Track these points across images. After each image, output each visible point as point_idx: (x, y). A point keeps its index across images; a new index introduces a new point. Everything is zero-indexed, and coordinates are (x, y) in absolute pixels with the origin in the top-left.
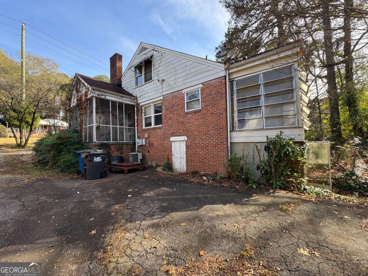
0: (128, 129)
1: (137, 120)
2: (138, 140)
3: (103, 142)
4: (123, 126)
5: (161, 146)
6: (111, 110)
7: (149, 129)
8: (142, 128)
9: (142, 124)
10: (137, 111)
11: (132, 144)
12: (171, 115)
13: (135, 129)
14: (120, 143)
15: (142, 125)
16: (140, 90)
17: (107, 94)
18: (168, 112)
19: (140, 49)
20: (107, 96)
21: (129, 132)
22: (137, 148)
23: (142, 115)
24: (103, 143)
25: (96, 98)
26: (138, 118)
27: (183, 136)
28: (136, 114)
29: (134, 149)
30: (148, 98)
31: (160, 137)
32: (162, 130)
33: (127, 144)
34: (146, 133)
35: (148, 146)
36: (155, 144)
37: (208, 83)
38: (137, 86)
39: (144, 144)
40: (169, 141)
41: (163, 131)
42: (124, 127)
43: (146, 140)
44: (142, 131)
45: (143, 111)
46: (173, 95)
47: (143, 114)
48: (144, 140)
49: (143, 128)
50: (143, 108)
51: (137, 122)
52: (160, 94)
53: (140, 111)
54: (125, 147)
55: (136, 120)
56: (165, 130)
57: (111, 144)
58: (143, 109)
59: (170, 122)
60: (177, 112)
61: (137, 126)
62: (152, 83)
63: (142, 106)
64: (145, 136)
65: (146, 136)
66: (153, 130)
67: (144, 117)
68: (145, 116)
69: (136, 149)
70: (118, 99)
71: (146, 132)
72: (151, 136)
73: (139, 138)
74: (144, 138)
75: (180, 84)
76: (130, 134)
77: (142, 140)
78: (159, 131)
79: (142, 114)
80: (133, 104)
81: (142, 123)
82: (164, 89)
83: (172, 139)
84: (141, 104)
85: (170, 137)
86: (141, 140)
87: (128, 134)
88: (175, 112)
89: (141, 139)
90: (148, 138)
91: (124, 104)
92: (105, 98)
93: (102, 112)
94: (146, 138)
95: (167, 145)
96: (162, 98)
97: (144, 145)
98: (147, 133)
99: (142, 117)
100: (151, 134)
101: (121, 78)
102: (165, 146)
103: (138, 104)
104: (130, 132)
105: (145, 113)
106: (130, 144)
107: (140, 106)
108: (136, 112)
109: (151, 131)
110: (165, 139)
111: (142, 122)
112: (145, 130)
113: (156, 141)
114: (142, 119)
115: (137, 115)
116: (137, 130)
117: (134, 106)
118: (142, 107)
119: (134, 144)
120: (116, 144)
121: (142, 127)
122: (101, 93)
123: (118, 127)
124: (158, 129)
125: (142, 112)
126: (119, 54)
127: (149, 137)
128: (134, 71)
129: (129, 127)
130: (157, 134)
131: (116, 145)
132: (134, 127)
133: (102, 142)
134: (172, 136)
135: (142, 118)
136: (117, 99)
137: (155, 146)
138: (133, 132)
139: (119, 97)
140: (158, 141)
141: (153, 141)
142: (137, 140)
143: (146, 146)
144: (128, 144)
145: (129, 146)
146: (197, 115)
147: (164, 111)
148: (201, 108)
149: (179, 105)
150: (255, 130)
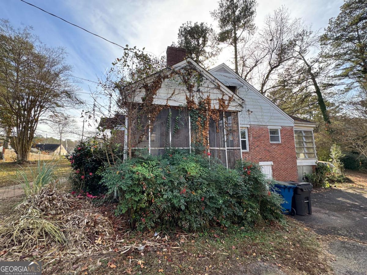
12: (258, 143)
18: (256, 140)
27: (270, 161)
32: (249, 155)
37: (284, 127)
46: (259, 127)
52: (247, 122)
56: (254, 155)
59: (257, 149)
75: (266, 121)
78: (246, 156)
82: (252, 119)
83: (261, 163)
85: (259, 162)
88: (263, 142)
96: (248, 126)
134: (261, 161)
146: (279, 147)
147: (251, 139)
148: (280, 142)
149: (265, 136)
150: (303, 159)
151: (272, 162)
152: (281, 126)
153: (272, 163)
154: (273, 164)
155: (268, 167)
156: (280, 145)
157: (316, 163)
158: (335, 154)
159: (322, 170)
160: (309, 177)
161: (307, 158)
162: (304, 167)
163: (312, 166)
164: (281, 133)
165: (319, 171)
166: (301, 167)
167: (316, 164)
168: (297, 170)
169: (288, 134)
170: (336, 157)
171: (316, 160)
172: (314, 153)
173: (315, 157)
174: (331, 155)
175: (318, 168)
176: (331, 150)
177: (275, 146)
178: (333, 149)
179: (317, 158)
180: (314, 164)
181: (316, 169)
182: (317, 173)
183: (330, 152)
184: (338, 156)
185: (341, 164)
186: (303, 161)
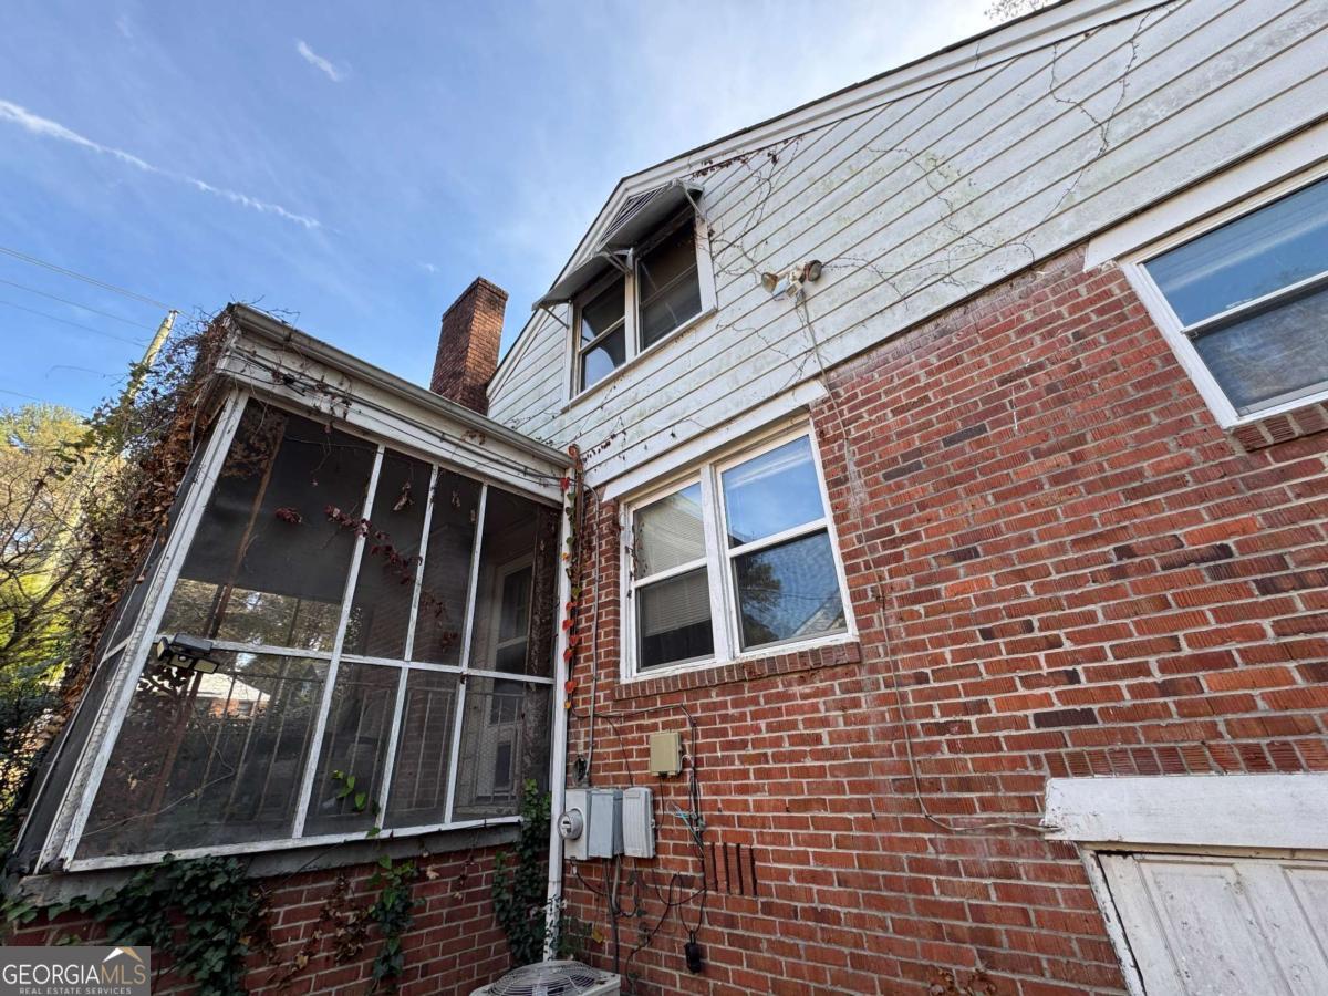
0: (489, 688)
1: (574, 612)
2: (577, 798)
3: (179, 854)
4: (457, 663)
5: (883, 904)
6: (367, 515)
7: (696, 686)
8: (617, 675)
9: (616, 643)
10: (574, 544)
11: (509, 846)
13: (548, 689)
14: (392, 840)
15: (617, 654)
16: (601, 407)
17: (357, 392)
19: (611, 213)
20: (355, 406)
21: (494, 719)
22: (553, 890)
23: (617, 568)
24: (171, 865)
25: (251, 403)
26: (577, 597)
28: (564, 565)
29: (530, 900)
30: (670, 431)
31: (850, 770)
32: (858, 687)
33: (462, 854)
34: (654, 728)
35: (685, 882)
36: (782, 857)
38: (583, 388)
39: (638, 844)
40: (1030, 830)
41: (884, 700)
42: (464, 669)
43: (655, 805)
44: (618, 702)
45: (626, 540)
46: (944, 333)
47: (626, 564)
48: (636, 803)
49: (624, 680)
50: (626, 519)
51: (573, 630)
52: (790, 369)
53: (601, 537)
54: (438, 891)
55: (563, 615)
56: (921, 679)
57: (289, 867)
58: (622, 522)
60: (1063, 457)
61: (572, 660)
62: (708, 329)
63: (617, 500)
64: (646, 753)
65: (665, 750)
66: (737, 686)
67: (627, 585)
68: (637, 575)
69: (543, 900)
70: (444, 445)
71: (655, 714)
72: (715, 761)
73: (581, 773)
74: (630, 780)
76: (507, 731)
77: (618, 801)
78: (817, 693)
79: (617, 559)
80: (553, 494)
81: (617, 633)
82: (833, 322)
83: (1090, 804)
84: (610, 494)
85: (1039, 783)
86: (603, 799)
87: (491, 735)
89: (604, 782)
90: (680, 776)
91: (485, 490)
92: (339, 413)
93: (279, 516)
94: (663, 776)
95: (1006, 893)
96: (815, 392)
97: (639, 861)
98: (666, 726)
99: (617, 584)
100: (724, 733)
101: (486, 385)
102: (957, 911)
103: (586, 497)
104: (507, 718)
105: (638, 553)
106: (496, 840)
107: (602, 507)
108: (565, 549)
109: (714, 697)
110: (935, 806)
111: (617, 623)
112: (642, 693)
113: (792, 823)
114: (617, 603)
115: (576, 576)
116: (572, 692)
117: (555, 510)
118: (616, 508)
119: (536, 837)
120: (336, 861)
121: (617, 664)
122: (316, 374)
123: (406, 664)
124: (806, 675)
125: (617, 550)
126: (494, 286)
127: (691, 765)
128: (570, 323)
129: (498, 669)
130: (794, 740)
131: (347, 871)
132: (548, 669)
133: (157, 857)
134: (1080, 767)
135: (617, 594)
136: (436, 441)
137: (789, 893)
138: (532, 721)
139: (455, 433)
140: (819, 823)
141: (753, 822)
142: (566, 802)
143: (657, 879)
144: (483, 843)
145: (484, 872)
147: (857, 494)
149: (1065, 390)
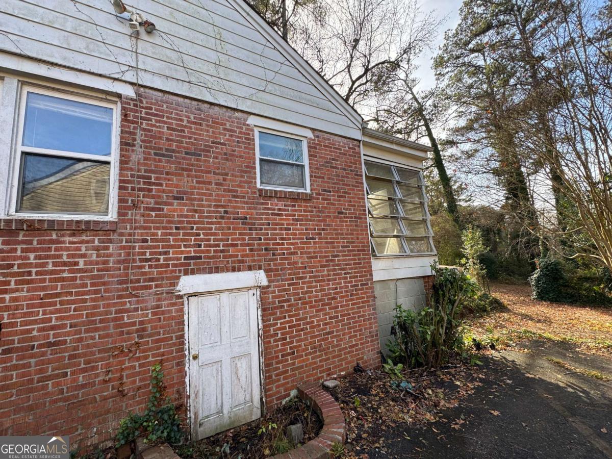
27: (249, 268)
32: (110, 241)
36: (29, 323)
37: (325, 135)
40: (170, 292)
41: (123, 248)
46: (199, 109)
52: (116, 68)
56: (146, 241)
78: (82, 242)
85: (178, 278)
96: (128, 91)
102: (133, 324)
110: (135, 288)
124: (77, 232)
141: (6, 308)
146: (301, 207)
147: (137, 155)
148: (308, 191)
149: (229, 157)
150: (397, 257)
151: (262, 273)
152: (313, 130)
153: (261, 277)
154: (265, 282)
155: (242, 298)
156: (305, 200)
157: (433, 267)
158: (472, 246)
159: (452, 292)
160: (413, 321)
161: (408, 252)
162: (399, 283)
163: (424, 277)
164: (310, 156)
165: (444, 295)
166: (392, 285)
167: (434, 273)
168: (374, 297)
169: (340, 164)
170: (474, 254)
171: (433, 258)
172: (427, 238)
173: (431, 250)
174: (464, 248)
175: (441, 285)
176: (463, 238)
177: (281, 204)
178: (467, 236)
179: (435, 252)
180: (429, 272)
181: (434, 286)
182: (437, 301)
183: (462, 243)
184: (476, 251)
185: (481, 270)
186: (397, 263)
